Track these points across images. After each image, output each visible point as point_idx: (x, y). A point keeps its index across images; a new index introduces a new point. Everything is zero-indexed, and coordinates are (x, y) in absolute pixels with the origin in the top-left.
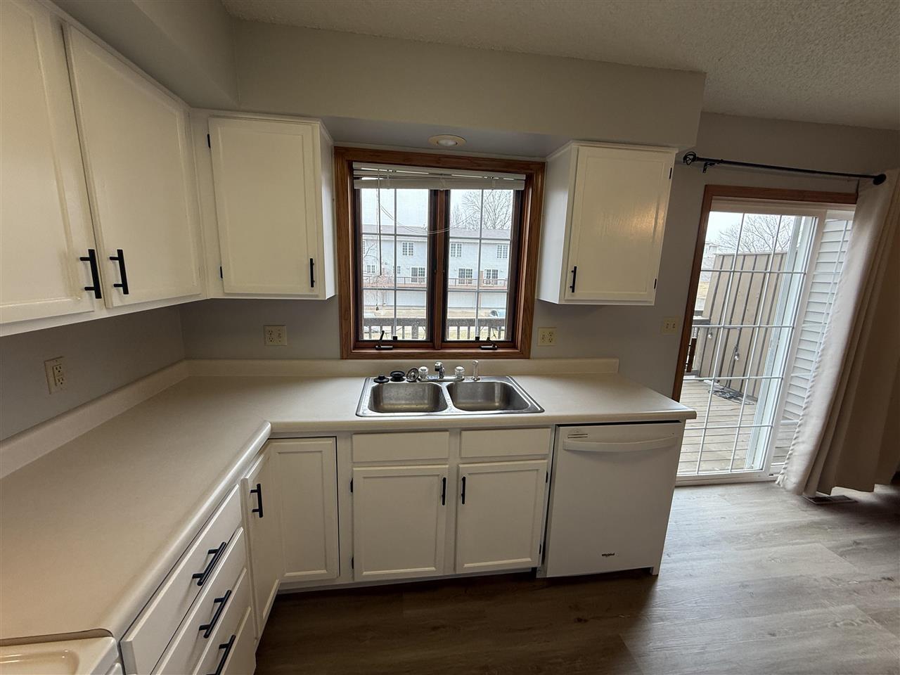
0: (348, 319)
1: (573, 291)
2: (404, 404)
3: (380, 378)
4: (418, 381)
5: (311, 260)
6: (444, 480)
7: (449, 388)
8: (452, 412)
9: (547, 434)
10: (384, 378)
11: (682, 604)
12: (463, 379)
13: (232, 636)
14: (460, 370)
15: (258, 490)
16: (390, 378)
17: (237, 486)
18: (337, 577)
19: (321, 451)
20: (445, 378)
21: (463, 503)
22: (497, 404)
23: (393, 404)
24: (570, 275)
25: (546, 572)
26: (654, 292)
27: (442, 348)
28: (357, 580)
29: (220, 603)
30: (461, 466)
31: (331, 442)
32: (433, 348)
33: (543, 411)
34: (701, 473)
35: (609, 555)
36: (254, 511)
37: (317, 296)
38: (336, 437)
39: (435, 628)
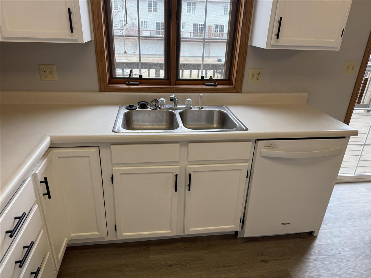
0: (103, 61)
1: (278, 38)
2: (149, 125)
3: (130, 106)
4: (158, 109)
5: (69, 9)
6: (176, 176)
7: (181, 114)
8: (182, 130)
9: (249, 145)
10: (133, 106)
11: (330, 252)
12: (191, 108)
13: (39, 268)
14: (189, 101)
15: (46, 181)
16: (138, 106)
17: (30, 178)
18: (106, 236)
19: (88, 157)
20: (178, 107)
21: (189, 190)
22: (215, 126)
23: (140, 125)
24: (276, 25)
25: (243, 234)
26: (340, 39)
27: (176, 84)
28: (120, 238)
29: (27, 249)
30: (188, 166)
31: (95, 150)
32: (170, 84)
33: (247, 129)
34: (356, 175)
35: (286, 224)
36: (44, 195)
37: (76, 40)
38: (99, 146)
39: (170, 266)
